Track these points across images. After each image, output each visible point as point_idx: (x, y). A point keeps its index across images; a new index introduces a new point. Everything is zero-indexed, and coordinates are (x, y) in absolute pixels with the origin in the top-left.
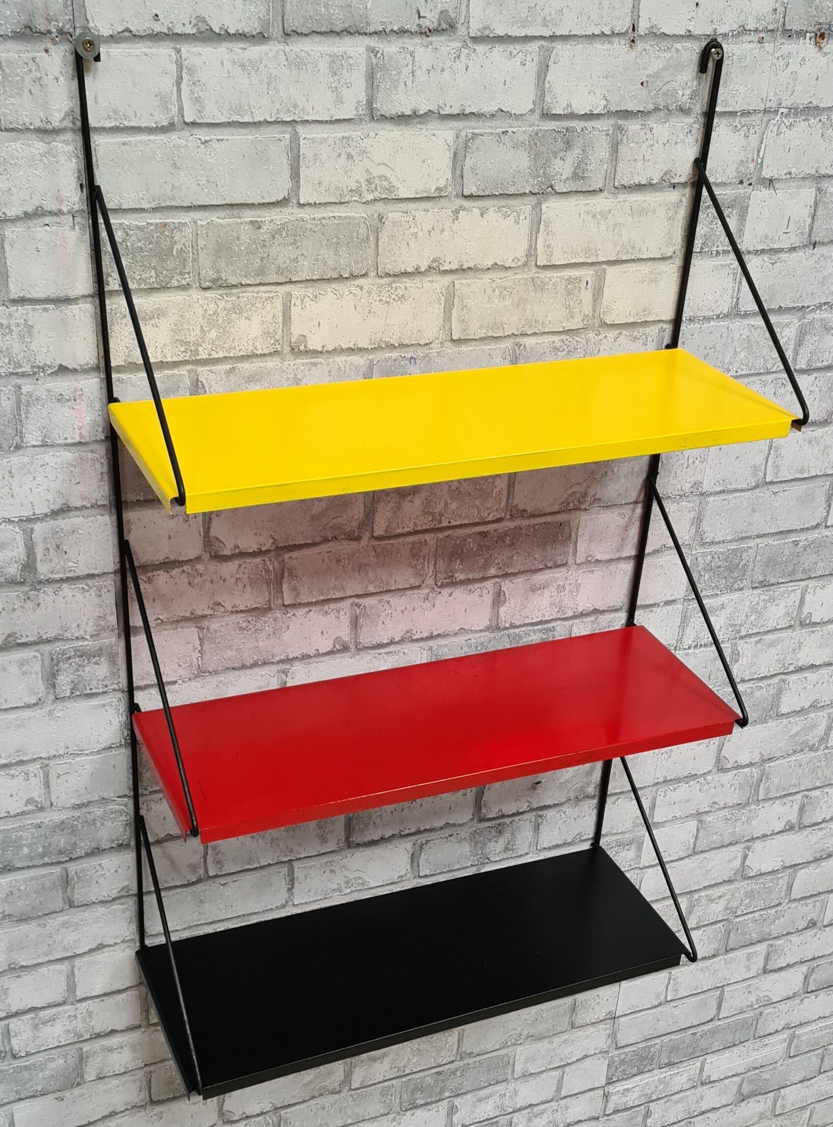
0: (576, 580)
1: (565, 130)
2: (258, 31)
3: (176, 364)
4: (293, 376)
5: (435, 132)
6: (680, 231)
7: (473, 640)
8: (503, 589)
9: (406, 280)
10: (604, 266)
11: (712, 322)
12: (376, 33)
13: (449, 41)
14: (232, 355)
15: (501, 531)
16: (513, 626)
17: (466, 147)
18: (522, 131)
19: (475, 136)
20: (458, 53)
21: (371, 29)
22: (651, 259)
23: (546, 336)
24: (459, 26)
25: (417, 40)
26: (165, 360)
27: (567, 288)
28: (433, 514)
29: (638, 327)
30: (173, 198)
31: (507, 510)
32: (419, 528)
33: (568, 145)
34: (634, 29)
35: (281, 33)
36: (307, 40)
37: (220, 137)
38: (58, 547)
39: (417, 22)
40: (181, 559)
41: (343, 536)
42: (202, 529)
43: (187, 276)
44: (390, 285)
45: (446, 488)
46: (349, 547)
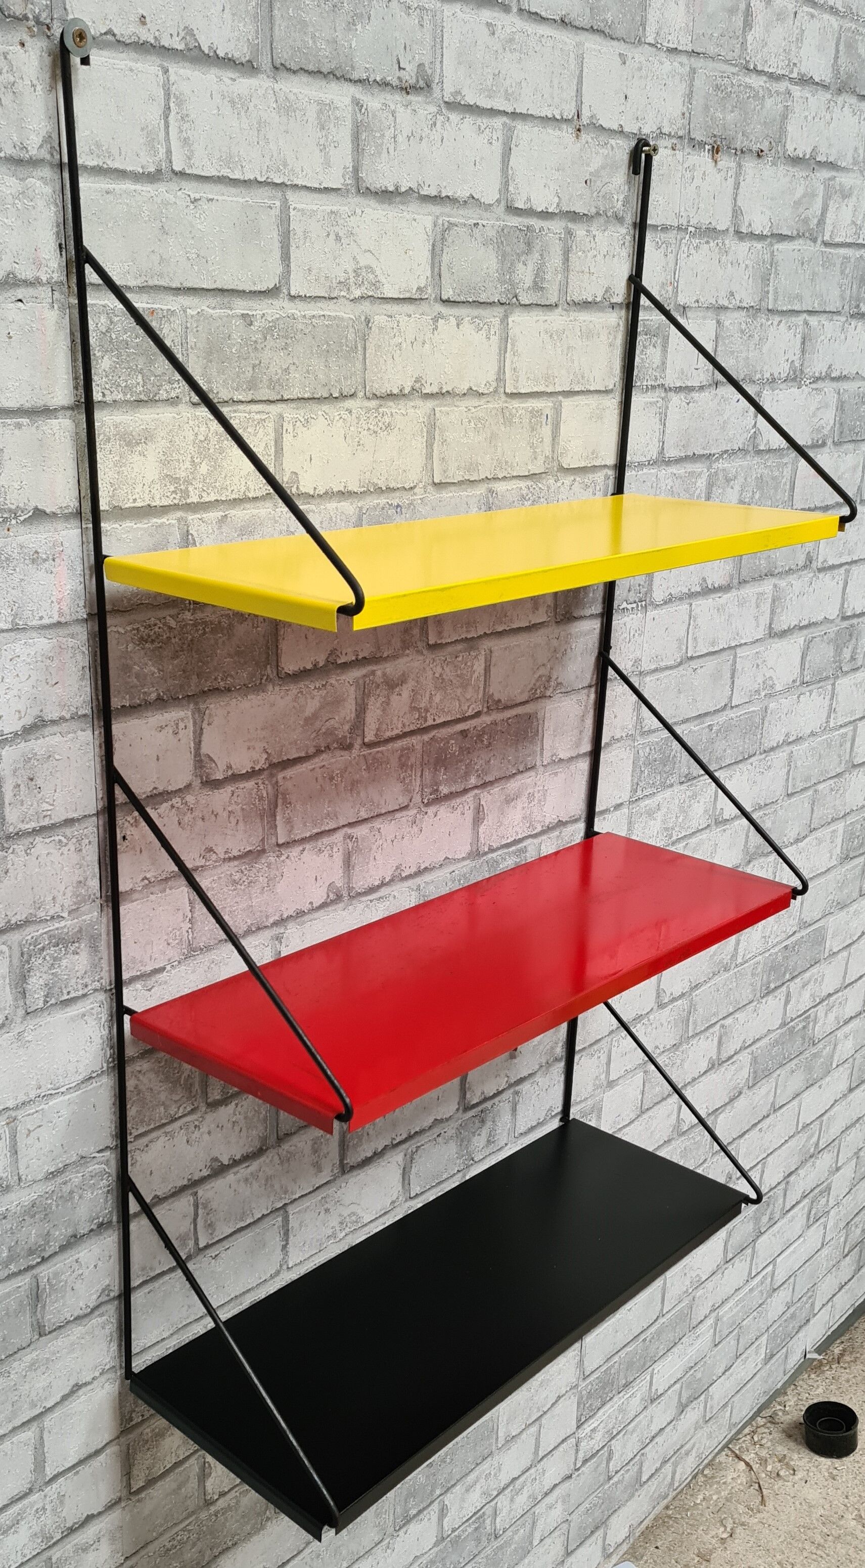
0: (544, 786)
1: (526, 229)
2: (247, 58)
3: (165, 510)
4: (285, 528)
5: (416, 216)
6: (618, 361)
7: (457, 872)
8: (482, 803)
9: (391, 404)
10: (560, 398)
11: (645, 469)
12: (360, 81)
13: (426, 103)
14: (224, 498)
15: (479, 729)
16: (492, 850)
17: (443, 239)
18: (491, 225)
19: (450, 226)
20: (434, 120)
21: (355, 76)
22: (597, 392)
23: (514, 481)
24: (434, 86)
25: (398, 96)
26: (153, 504)
27: (531, 422)
28: (418, 709)
29: (588, 473)
30: (161, 275)
31: (484, 701)
32: (407, 729)
33: (529, 247)
34: (578, 116)
35: (270, 65)
36: (295, 79)
37: (210, 196)
38: (30, 781)
39: (398, 74)
40: (169, 789)
41: (335, 745)
42: (192, 745)
43: (176, 385)
44: (377, 409)
45: (430, 673)
46: (342, 759)
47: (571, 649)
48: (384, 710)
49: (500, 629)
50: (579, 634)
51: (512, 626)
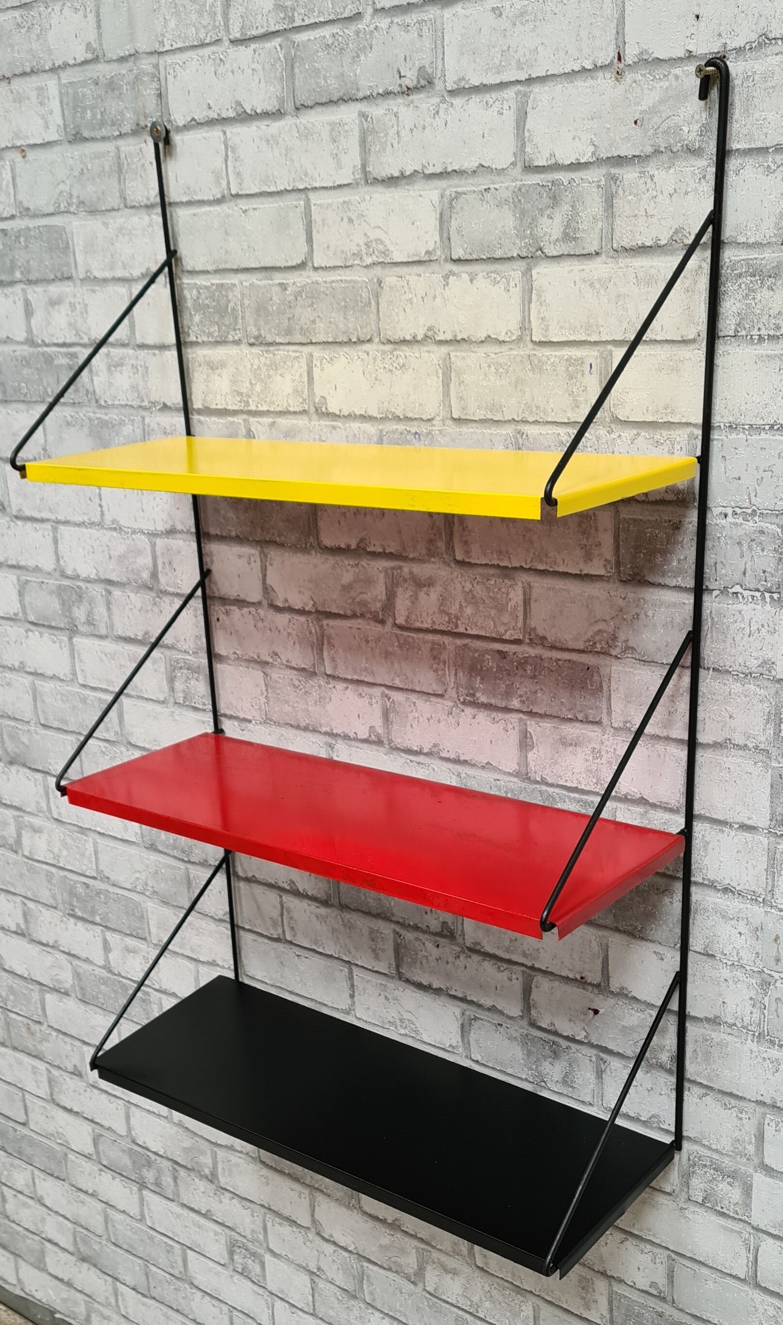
0: (615, 749)
1: (550, 184)
2: (277, 108)
3: (235, 413)
4: (317, 437)
5: (422, 193)
7: (503, 782)
8: (529, 729)
9: (405, 348)
10: (610, 347)
11: (763, 434)
12: (365, 98)
13: (429, 97)
14: (272, 409)
15: (521, 656)
16: (545, 782)
17: (451, 207)
18: (505, 187)
19: (458, 194)
20: (437, 109)
21: (360, 95)
22: (667, 341)
23: (550, 427)
24: (436, 81)
25: (400, 100)
27: (568, 369)
28: (448, 614)
29: (660, 429)
30: (226, 262)
31: (525, 632)
32: (437, 627)
33: (555, 200)
34: (619, 59)
35: (293, 108)
36: (312, 112)
37: (255, 206)
38: (170, 563)
39: (399, 82)
40: (248, 600)
41: (369, 615)
42: (261, 575)
43: (238, 332)
44: (392, 353)
45: (459, 586)
46: (375, 629)
47: (647, 616)
48: (413, 603)
49: (541, 567)
50: (658, 603)
51: (557, 569)
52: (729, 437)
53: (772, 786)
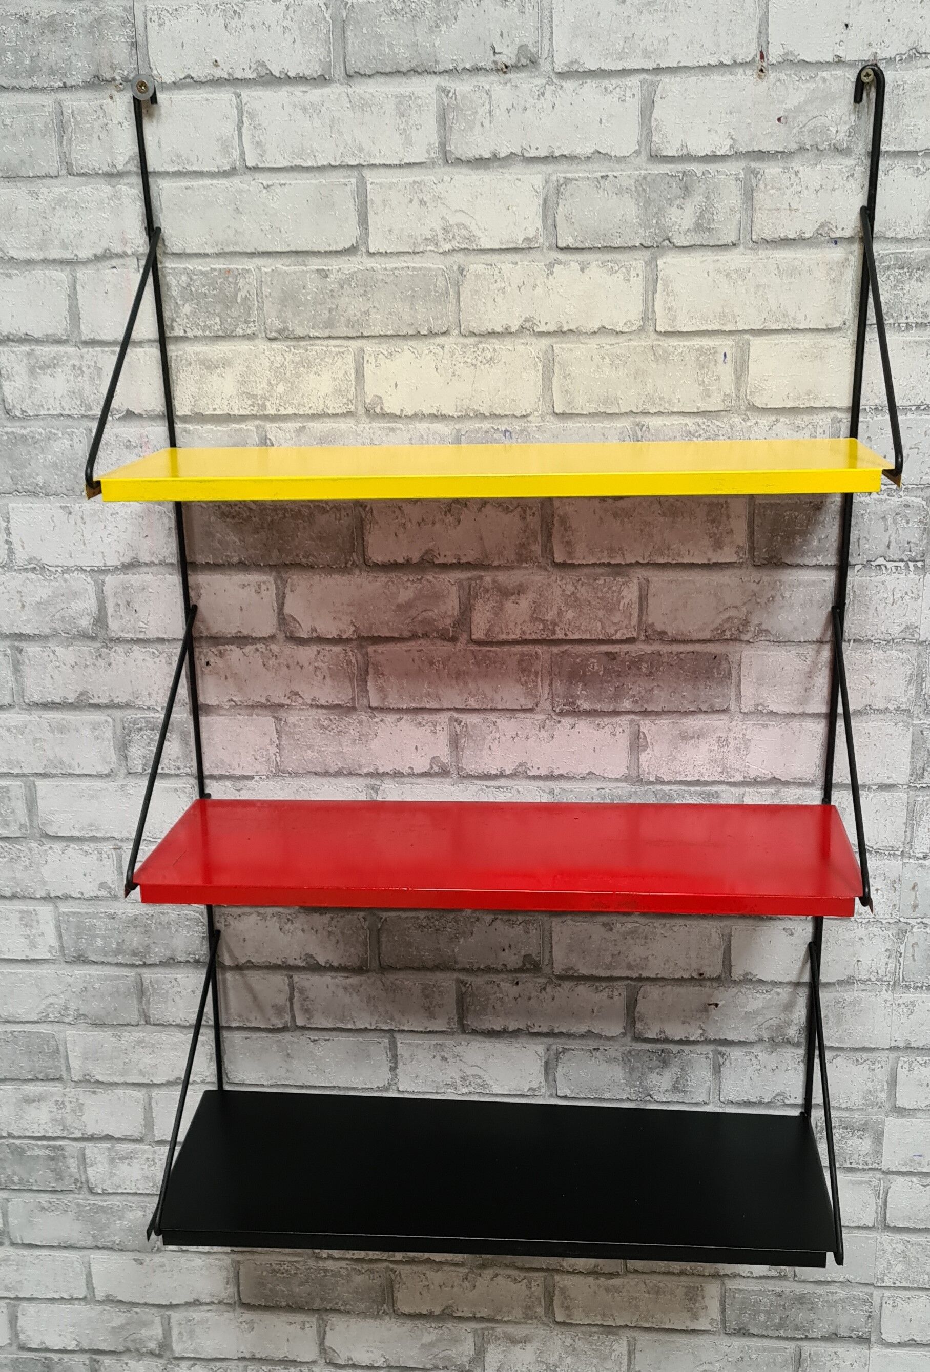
0: (744, 735)
1: (681, 175)
2: (319, 73)
3: (243, 418)
4: (368, 441)
5: (520, 177)
6: (849, 296)
7: (607, 790)
8: (642, 730)
9: (495, 341)
10: (747, 336)
11: (909, 414)
12: (447, 72)
13: (531, 77)
14: (301, 412)
15: (634, 655)
16: (659, 781)
17: (558, 192)
18: (626, 175)
19: (567, 181)
20: (541, 90)
21: (441, 68)
22: (811, 330)
23: (676, 417)
24: (541, 61)
25: (493, 78)
26: (232, 413)
27: (698, 359)
28: (544, 622)
29: (801, 414)
30: (236, 244)
31: (640, 629)
32: (527, 637)
33: (687, 191)
34: (762, 57)
35: (343, 74)
36: (371, 81)
37: (283, 182)
38: (128, 604)
39: (493, 58)
40: (254, 635)
41: (435, 634)
42: (275, 604)
43: (251, 324)
44: (476, 345)
45: (558, 591)
46: (443, 649)
47: (783, 597)
48: (496, 614)
49: (661, 561)
50: (796, 583)
51: (680, 560)
52: (875, 418)
53: (913, 743)
